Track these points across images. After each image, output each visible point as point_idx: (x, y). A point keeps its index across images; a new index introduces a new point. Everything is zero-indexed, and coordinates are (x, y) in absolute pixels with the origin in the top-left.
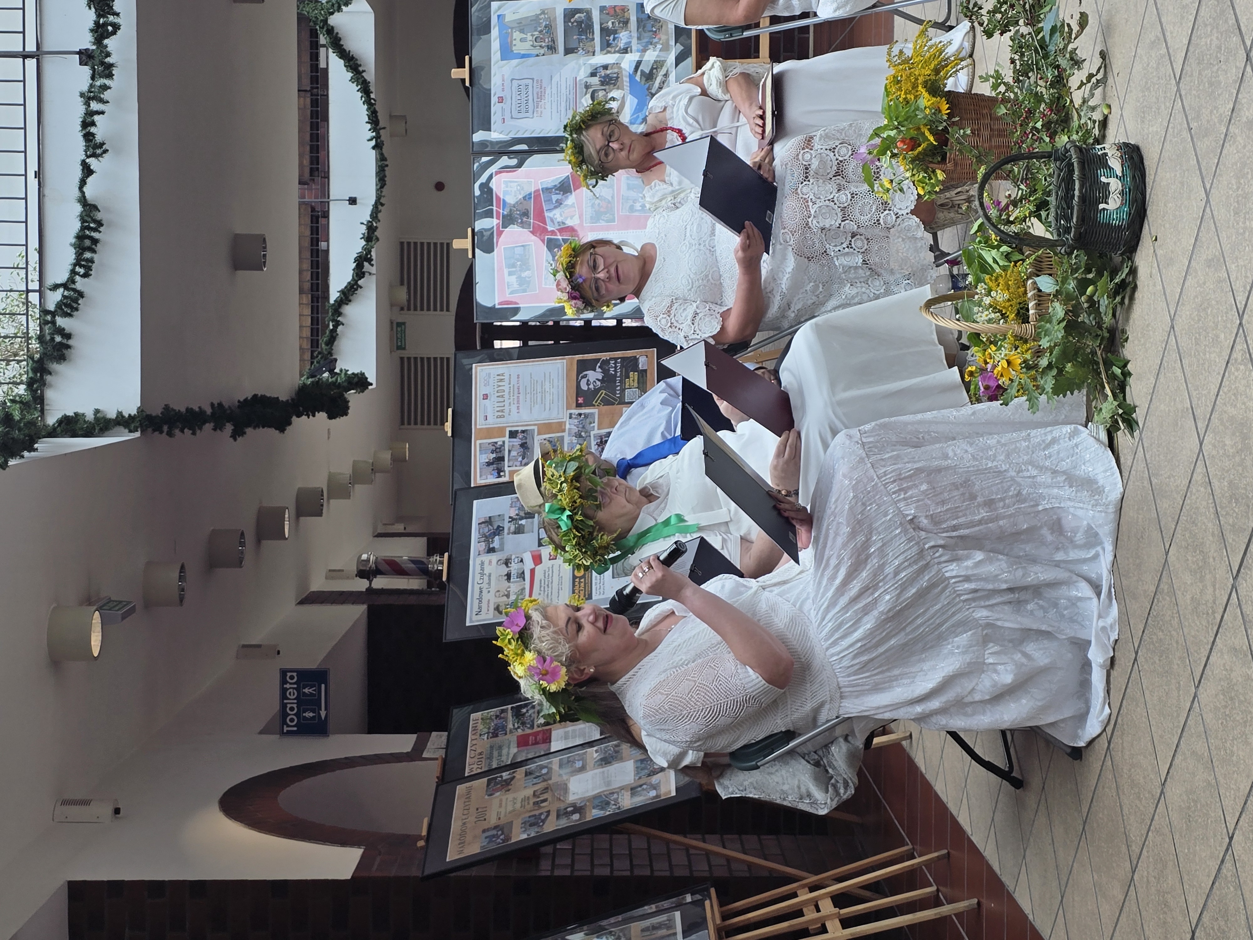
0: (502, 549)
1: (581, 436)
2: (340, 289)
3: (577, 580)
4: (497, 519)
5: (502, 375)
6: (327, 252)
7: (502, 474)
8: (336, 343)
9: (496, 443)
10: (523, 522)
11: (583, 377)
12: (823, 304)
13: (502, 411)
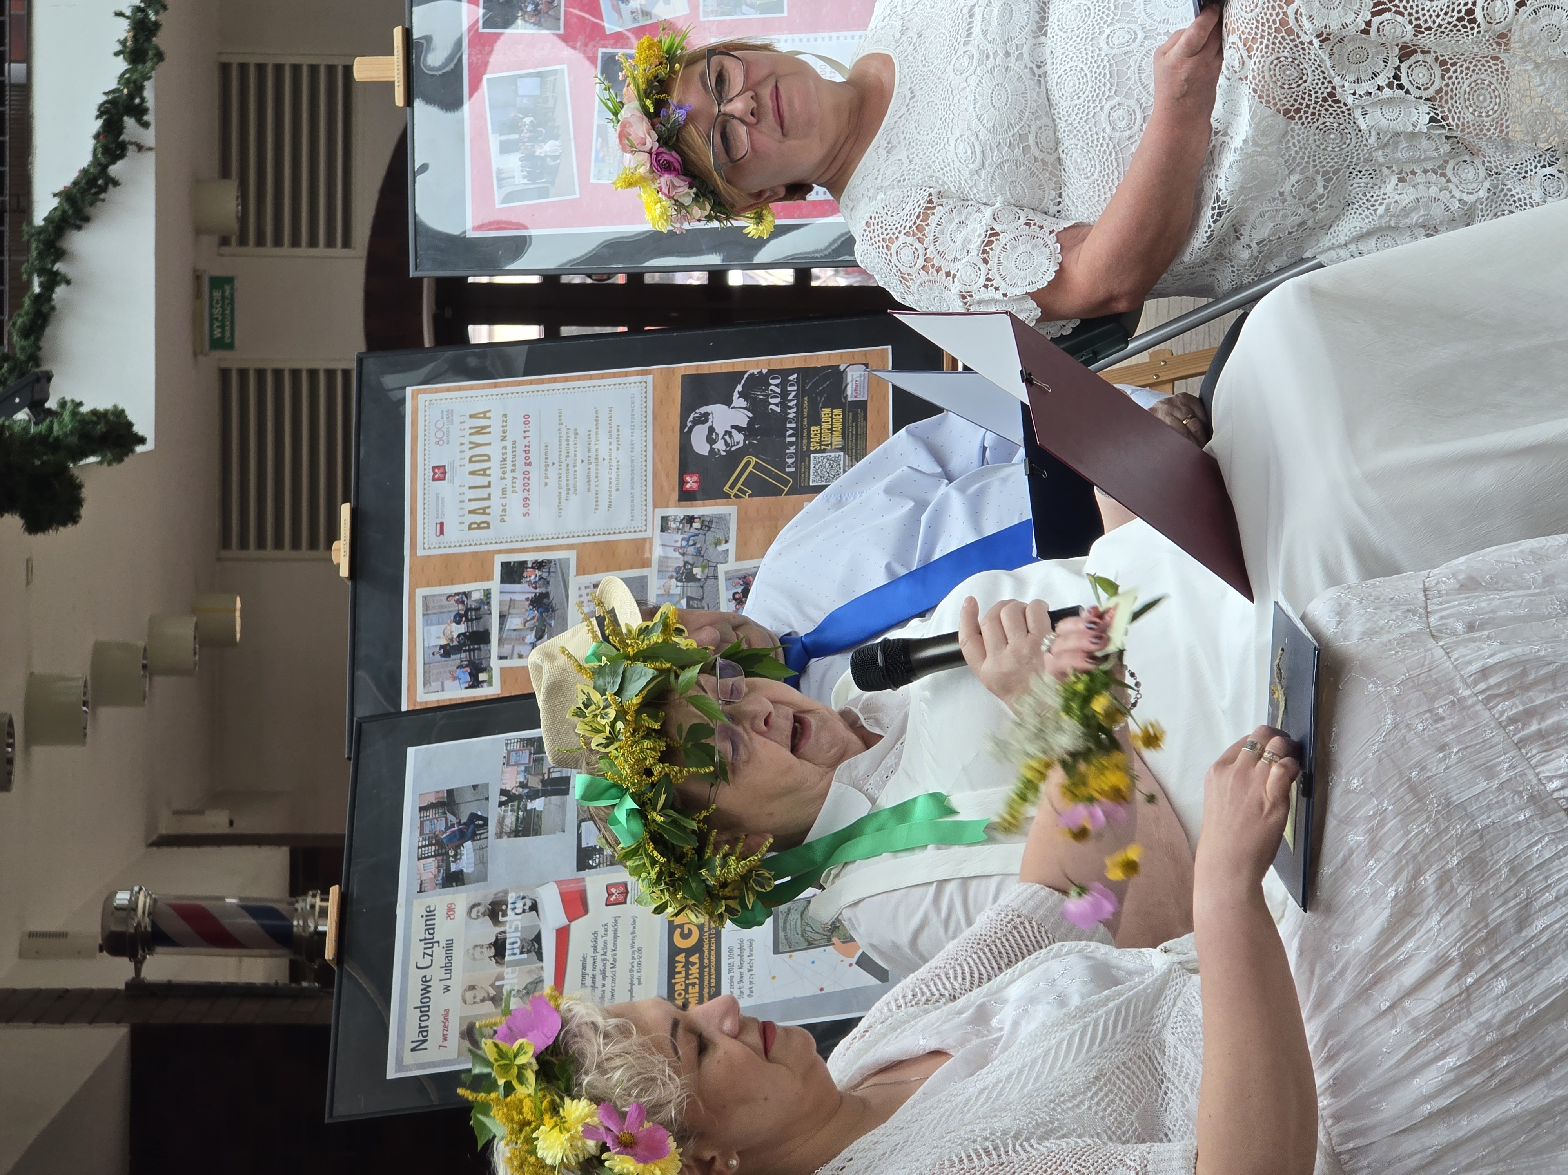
0: (482, 877)
1: (690, 577)
2: (59, 188)
3: (681, 958)
4: (469, 796)
5: (485, 415)
6: (25, 89)
7: (482, 677)
8: (48, 331)
9: (467, 595)
10: (538, 804)
11: (697, 421)
12: (1326, 226)
13: (484, 511)
